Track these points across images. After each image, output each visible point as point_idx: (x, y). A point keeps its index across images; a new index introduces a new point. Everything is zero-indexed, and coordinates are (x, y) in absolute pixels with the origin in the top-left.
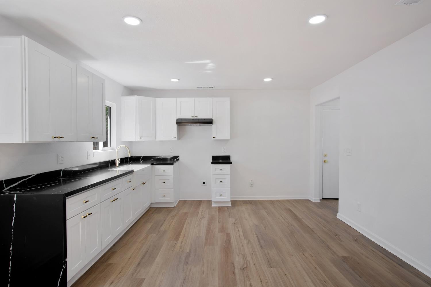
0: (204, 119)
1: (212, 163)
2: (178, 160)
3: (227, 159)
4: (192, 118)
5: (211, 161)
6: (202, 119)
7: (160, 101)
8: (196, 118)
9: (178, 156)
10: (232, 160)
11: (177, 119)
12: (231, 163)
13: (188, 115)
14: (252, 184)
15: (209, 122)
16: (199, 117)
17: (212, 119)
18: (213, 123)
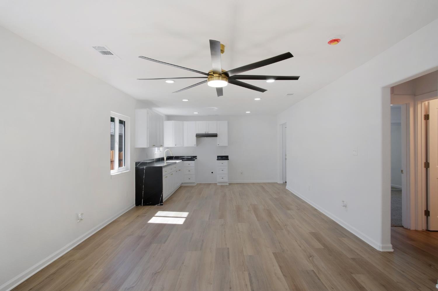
0: (212, 134)
1: (217, 160)
2: (197, 158)
3: (227, 158)
4: (206, 133)
5: (217, 158)
6: (211, 134)
7: (186, 123)
8: (207, 133)
9: (196, 156)
10: (229, 158)
11: (196, 134)
12: (228, 159)
13: (203, 132)
14: (242, 173)
15: (215, 135)
16: (209, 133)
17: (217, 134)
18: (218, 136)
